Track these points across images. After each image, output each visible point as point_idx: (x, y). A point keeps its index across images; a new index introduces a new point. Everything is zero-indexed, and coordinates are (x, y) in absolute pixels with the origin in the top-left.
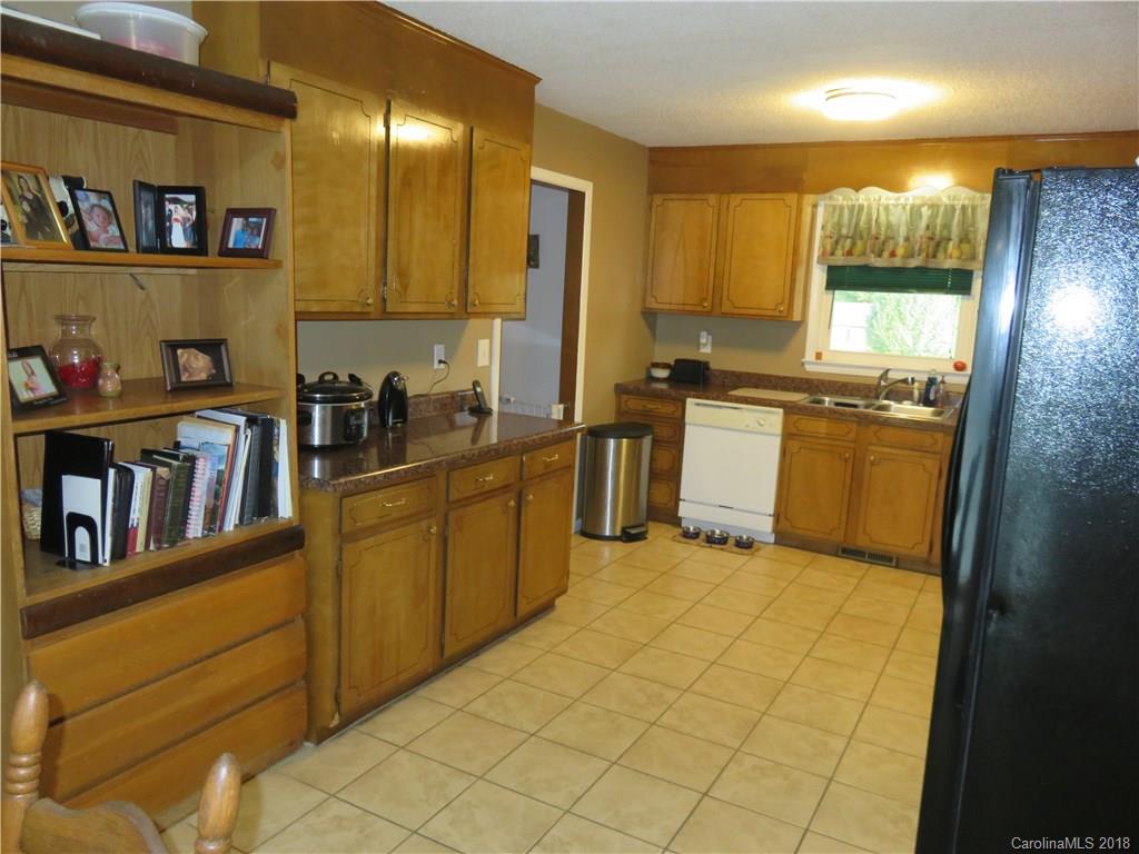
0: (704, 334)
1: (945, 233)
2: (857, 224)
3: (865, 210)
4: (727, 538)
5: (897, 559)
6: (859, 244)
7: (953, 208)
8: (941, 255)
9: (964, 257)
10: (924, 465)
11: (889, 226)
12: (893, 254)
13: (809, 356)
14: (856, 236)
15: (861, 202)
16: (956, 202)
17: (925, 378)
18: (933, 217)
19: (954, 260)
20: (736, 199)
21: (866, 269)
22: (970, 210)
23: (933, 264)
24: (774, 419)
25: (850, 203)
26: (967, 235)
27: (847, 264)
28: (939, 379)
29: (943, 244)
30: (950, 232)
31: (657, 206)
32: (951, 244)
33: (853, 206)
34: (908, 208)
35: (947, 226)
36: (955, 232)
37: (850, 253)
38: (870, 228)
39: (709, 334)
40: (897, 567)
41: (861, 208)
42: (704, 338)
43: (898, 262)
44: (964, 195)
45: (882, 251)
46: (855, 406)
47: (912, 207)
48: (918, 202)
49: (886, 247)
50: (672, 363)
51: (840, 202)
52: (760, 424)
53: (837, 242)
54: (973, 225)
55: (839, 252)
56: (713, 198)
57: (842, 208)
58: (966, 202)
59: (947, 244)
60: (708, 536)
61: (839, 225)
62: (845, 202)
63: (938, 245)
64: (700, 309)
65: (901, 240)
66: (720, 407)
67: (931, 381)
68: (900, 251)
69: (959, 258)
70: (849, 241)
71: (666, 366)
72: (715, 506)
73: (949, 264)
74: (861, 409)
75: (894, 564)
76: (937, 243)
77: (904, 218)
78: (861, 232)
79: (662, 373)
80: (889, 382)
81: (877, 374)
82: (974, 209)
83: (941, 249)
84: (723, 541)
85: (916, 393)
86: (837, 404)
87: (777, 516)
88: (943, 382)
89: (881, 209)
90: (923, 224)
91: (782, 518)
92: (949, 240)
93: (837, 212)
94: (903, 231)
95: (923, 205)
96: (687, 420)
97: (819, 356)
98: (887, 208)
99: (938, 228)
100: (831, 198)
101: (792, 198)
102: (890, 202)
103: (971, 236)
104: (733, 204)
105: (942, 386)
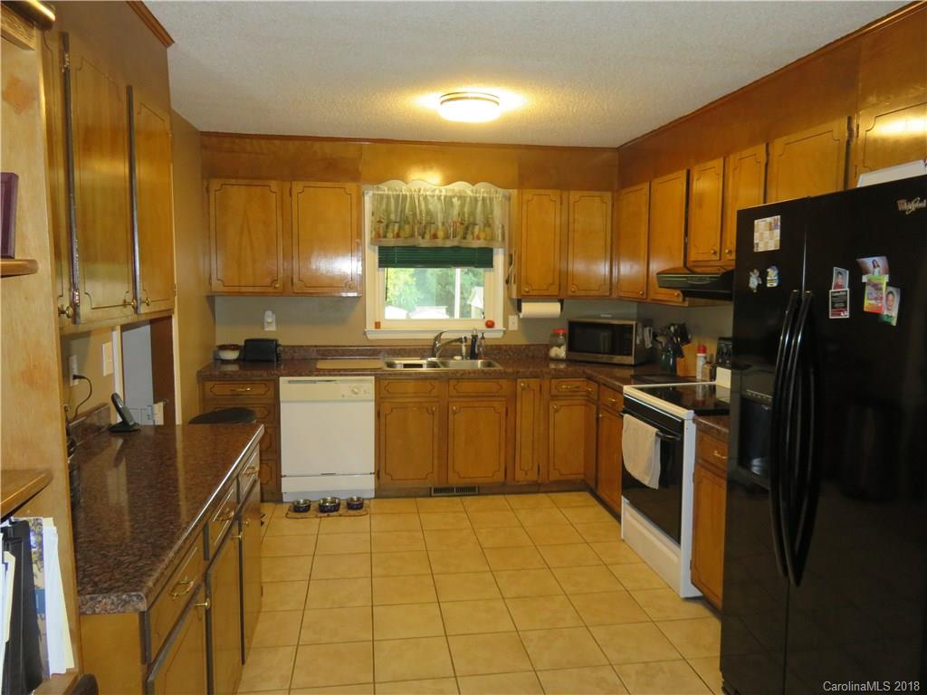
0: (269, 313)
1: (471, 220)
2: (403, 211)
3: (408, 200)
4: (339, 504)
5: (479, 488)
6: (407, 228)
7: (476, 199)
8: (469, 237)
9: (488, 238)
10: (494, 408)
11: (429, 213)
12: (435, 236)
13: (370, 327)
14: (404, 221)
15: (404, 193)
16: (478, 195)
17: (469, 336)
18: (462, 206)
19: (482, 240)
20: (298, 186)
21: (414, 249)
22: (488, 201)
23: (464, 244)
24: (367, 386)
25: (395, 193)
26: (488, 221)
27: (397, 245)
28: (480, 336)
29: (470, 229)
30: (475, 218)
31: (216, 191)
32: (477, 228)
33: (398, 196)
34: (442, 198)
35: (472, 213)
36: (479, 217)
37: (398, 236)
38: (414, 214)
39: (273, 313)
40: (479, 494)
41: (405, 197)
42: (270, 317)
43: (440, 243)
44: (482, 190)
45: (425, 233)
46: (420, 366)
47: (446, 197)
48: (450, 194)
49: (427, 231)
50: (242, 343)
51: (386, 192)
52: (356, 393)
53: (387, 226)
54: (492, 212)
55: (390, 235)
56: (274, 185)
57: (388, 197)
58: (485, 195)
59: (473, 228)
60: (320, 505)
61: (388, 212)
62: (390, 193)
63: (467, 228)
64: (271, 290)
65: (440, 225)
66: (315, 382)
67: (475, 337)
68: (441, 234)
69: (485, 239)
70: (397, 225)
71: (234, 347)
72: (318, 476)
73: (476, 244)
74: (425, 369)
75: (477, 492)
76: (467, 227)
77: (439, 206)
78: (407, 217)
79: (232, 355)
80: (443, 342)
81: (432, 336)
82: (491, 200)
83: (469, 232)
84: (335, 507)
85: (464, 349)
86: (406, 366)
87: (378, 474)
88: (483, 338)
89: (421, 198)
90: (456, 211)
91: (382, 474)
92: (475, 224)
93: (385, 200)
94: (440, 217)
95: (454, 197)
96: (281, 399)
97: (378, 325)
98: (425, 198)
99: (466, 216)
100: (378, 189)
101: (351, 186)
102: (428, 193)
103: (491, 221)
104: (295, 192)
105: (483, 341)
